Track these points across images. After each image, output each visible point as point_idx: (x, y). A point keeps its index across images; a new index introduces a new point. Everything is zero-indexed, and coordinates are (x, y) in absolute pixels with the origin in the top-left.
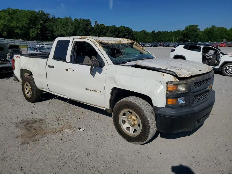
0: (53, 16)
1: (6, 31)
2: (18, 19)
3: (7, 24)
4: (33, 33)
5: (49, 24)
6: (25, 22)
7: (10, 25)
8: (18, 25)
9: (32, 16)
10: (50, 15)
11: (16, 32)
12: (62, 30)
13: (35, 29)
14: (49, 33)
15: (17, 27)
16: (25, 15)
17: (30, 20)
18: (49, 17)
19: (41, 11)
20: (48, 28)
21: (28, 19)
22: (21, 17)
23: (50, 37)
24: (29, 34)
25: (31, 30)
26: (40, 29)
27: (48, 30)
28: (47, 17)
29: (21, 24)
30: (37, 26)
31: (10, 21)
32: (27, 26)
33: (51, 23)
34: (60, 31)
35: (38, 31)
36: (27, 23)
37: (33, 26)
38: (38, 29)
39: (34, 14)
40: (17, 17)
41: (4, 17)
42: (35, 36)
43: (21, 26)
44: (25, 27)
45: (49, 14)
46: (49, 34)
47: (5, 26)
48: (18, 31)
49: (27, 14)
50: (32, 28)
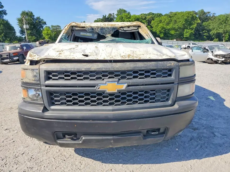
0: (214, 13)
1: (163, 32)
2: (176, 21)
3: (165, 27)
4: (187, 33)
5: (208, 23)
6: (181, 23)
7: (168, 26)
8: (175, 27)
9: (188, 17)
10: (211, 13)
11: (171, 33)
12: (219, 28)
13: (189, 29)
14: (206, 32)
15: (174, 29)
16: (182, 16)
17: (186, 20)
18: (208, 15)
19: (201, 10)
20: (206, 27)
21: (184, 20)
22: (178, 18)
23: (206, 36)
24: (183, 35)
25: (185, 30)
26: (195, 29)
27: (205, 30)
28: (207, 16)
29: (177, 25)
30: (192, 26)
31: (168, 24)
32: (182, 27)
33: (210, 21)
34: (217, 30)
35: (192, 31)
36: (183, 24)
37: (188, 26)
38: (192, 29)
39: (191, 15)
40: (175, 19)
41: (164, 20)
42: (188, 36)
43: (177, 27)
44: (180, 28)
45: (209, 13)
46: (205, 34)
47: (163, 28)
48: (172, 32)
49: (184, 15)
50: (187, 29)
